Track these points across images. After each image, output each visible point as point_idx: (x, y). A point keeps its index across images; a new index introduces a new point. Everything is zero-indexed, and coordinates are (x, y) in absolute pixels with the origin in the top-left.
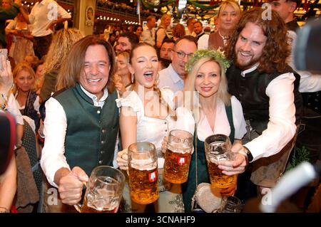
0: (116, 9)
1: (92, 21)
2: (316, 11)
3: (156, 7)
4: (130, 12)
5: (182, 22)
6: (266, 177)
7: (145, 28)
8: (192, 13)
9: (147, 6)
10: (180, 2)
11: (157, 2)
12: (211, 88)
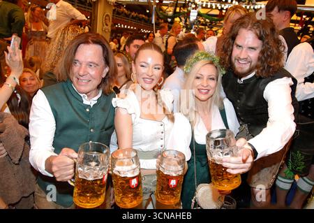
0: (133, 17)
1: (109, 28)
2: (309, 27)
3: (170, 17)
4: (146, 21)
6: (259, 179)
7: (158, 35)
8: (203, 25)
9: (161, 16)
10: (191, 14)
11: (171, 13)
12: (209, 90)
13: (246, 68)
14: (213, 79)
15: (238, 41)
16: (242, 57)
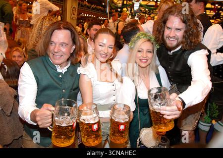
0: (93, 9)
1: (76, 16)
4: (102, 11)
5: (136, 18)
7: (111, 21)
8: (143, 13)
10: (135, 5)
11: (120, 5)
12: (147, 60)
13: (175, 43)
14: (150, 52)
15: (168, 24)
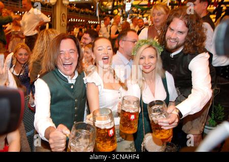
0: (82, 13)
1: (65, 23)
2: (223, 7)
3: (110, 10)
4: (91, 15)
5: (128, 20)
6: (193, 128)
7: (103, 25)
8: (135, 13)
9: (103, 10)
10: (126, 6)
11: (110, 7)
12: (150, 66)
14: (153, 57)
16: (172, 37)
